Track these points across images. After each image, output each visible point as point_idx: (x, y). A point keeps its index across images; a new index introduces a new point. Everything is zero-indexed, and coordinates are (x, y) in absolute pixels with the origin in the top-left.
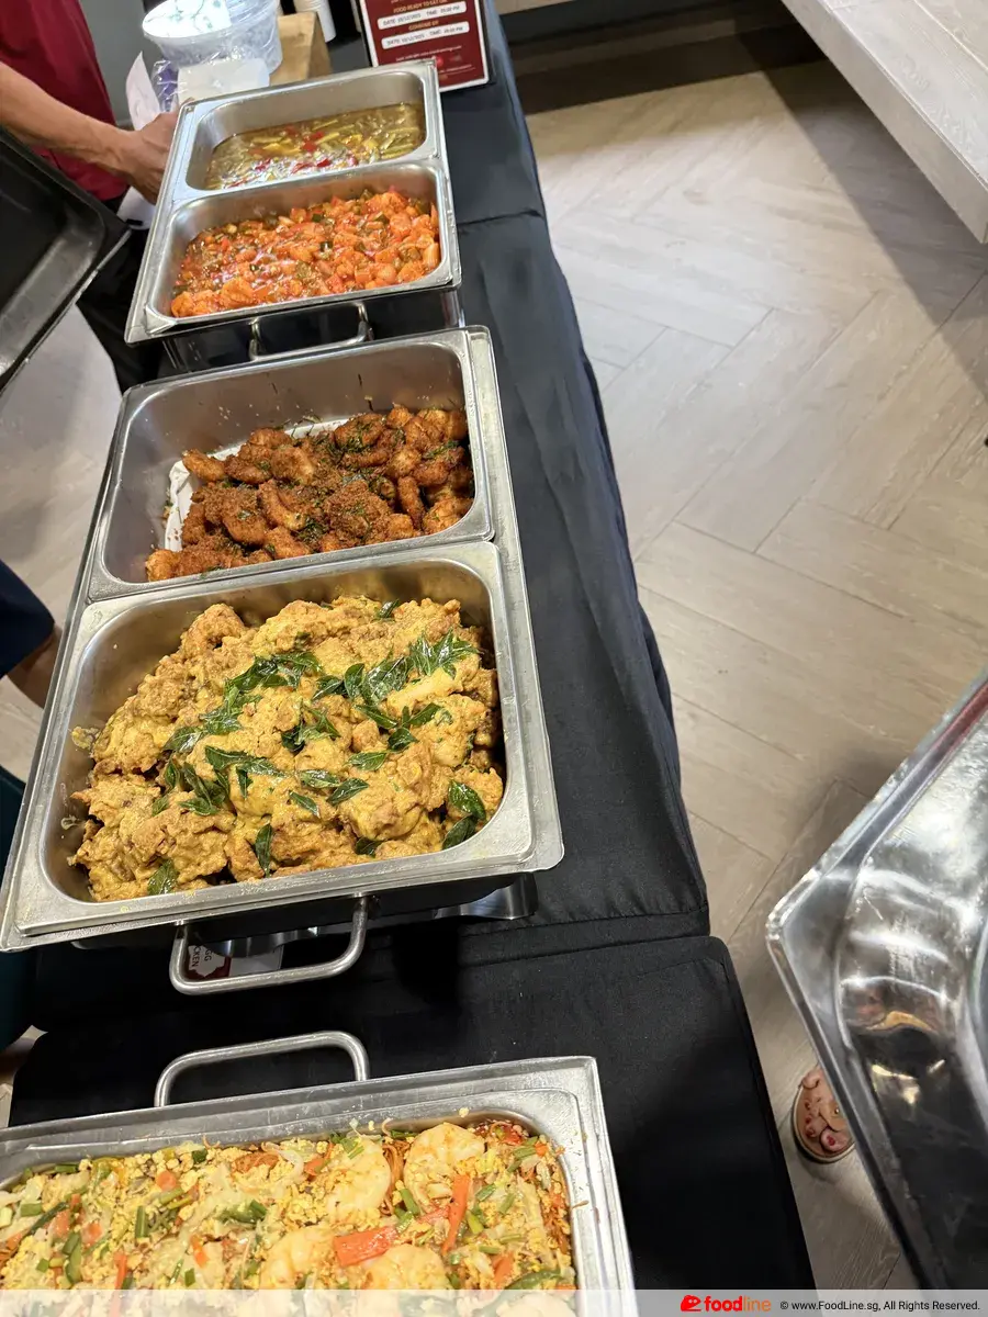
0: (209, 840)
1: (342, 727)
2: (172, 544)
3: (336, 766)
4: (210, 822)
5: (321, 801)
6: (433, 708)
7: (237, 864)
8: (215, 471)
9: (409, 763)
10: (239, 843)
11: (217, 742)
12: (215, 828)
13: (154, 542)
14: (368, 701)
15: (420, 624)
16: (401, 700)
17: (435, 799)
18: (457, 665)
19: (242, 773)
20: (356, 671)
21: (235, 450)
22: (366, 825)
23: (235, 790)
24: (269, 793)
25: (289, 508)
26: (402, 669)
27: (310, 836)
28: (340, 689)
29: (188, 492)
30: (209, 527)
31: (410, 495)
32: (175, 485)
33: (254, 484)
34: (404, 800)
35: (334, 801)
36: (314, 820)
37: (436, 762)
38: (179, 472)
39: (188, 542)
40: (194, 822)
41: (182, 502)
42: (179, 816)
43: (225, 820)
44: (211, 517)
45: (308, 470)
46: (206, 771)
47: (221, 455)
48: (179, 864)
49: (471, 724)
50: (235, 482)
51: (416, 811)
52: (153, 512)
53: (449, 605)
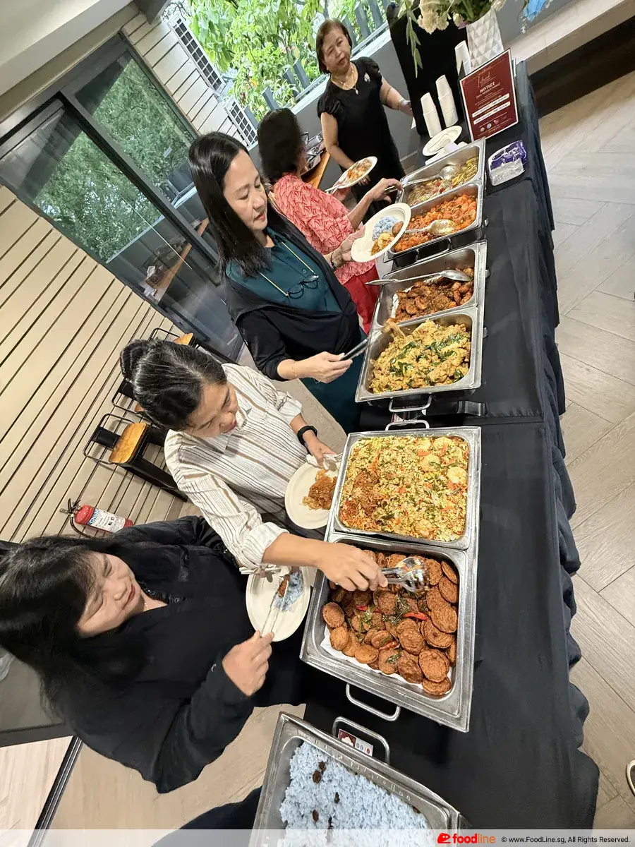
0: (398, 382)
1: (429, 357)
2: (393, 316)
3: (427, 366)
4: (398, 378)
5: (423, 374)
6: (452, 352)
7: (404, 387)
8: (405, 295)
9: (445, 365)
10: (405, 383)
11: (400, 361)
12: (399, 380)
13: (388, 317)
14: (437, 351)
15: (452, 331)
16: (445, 350)
17: (451, 375)
18: (460, 340)
19: (406, 367)
20: (434, 344)
21: (410, 289)
22: (433, 379)
23: (404, 371)
24: (411, 372)
25: (423, 304)
26: (446, 342)
27: (421, 382)
28: (430, 348)
29: (398, 302)
30: (402, 311)
31: (456, 296)
32: (394, 300)
33: (414, 298)
34: (443, 373)
35: (426, 374)
36: (421, 378)
37: (452, 365)
38: (395, 297)
39: (397, 315)
40: (395, 378)
41: (396, 304)
42: (392, 377)
43: (402, 378)
44: (403, 309)
45: (429, 292)
46: (398, 367)
47: (406, 291)
48: (392, 387)
49: (462, 356)
50: (409, 298)
51: (446, 376)
52: (389, 308)
53: (461, 326)
